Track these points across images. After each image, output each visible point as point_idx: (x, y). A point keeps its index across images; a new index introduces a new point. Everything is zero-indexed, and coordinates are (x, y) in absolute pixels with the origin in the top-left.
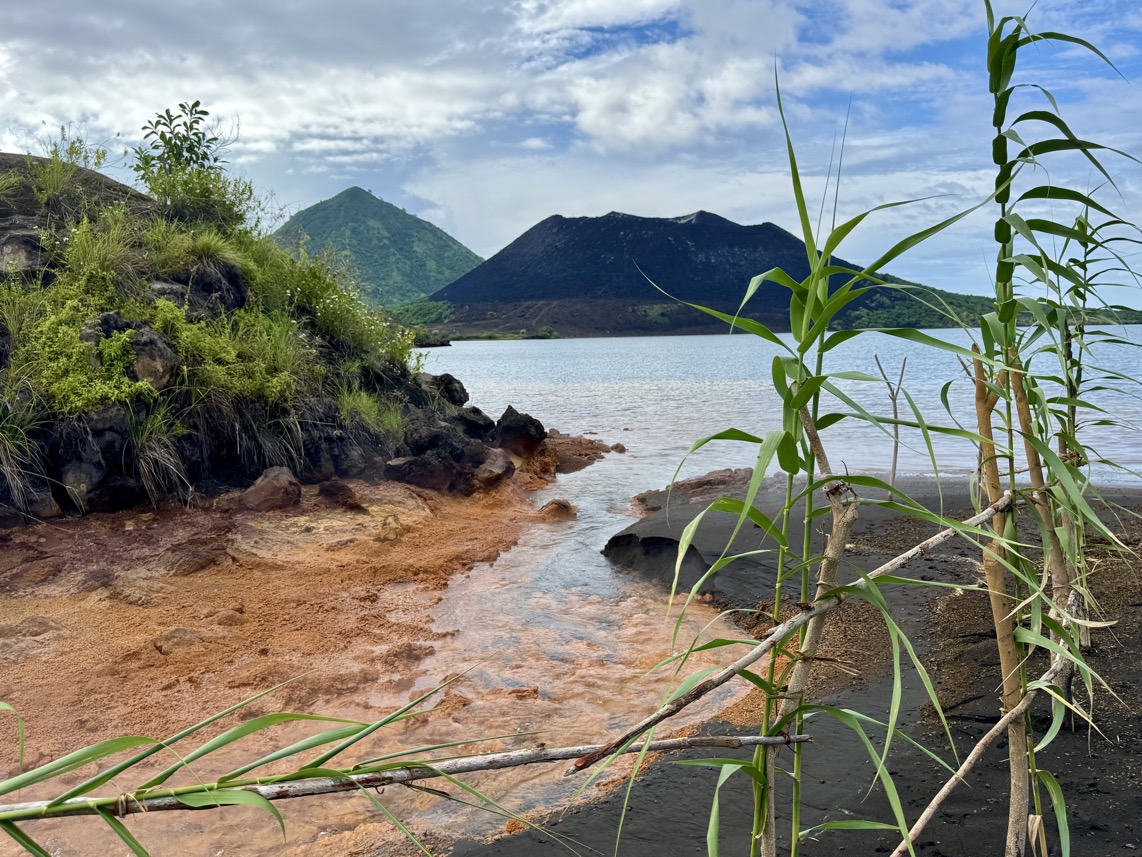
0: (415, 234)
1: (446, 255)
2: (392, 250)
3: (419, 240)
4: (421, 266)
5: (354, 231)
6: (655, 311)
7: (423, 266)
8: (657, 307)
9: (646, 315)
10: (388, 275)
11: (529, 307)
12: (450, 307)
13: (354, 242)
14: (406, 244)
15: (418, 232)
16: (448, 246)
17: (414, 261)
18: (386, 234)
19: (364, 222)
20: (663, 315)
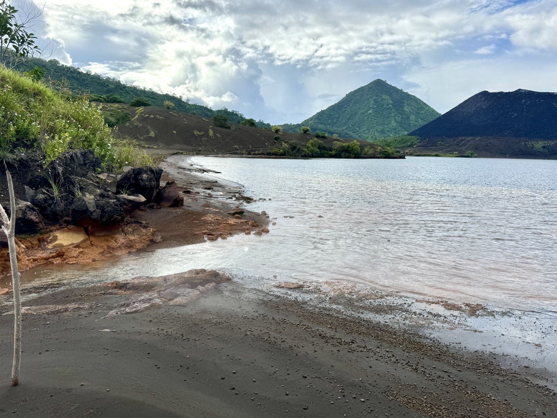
0: (406, 102)
1: (421, 112)
2: (393, 110)
3: (408, 105)
4: (407, 118)
5: (375, 101)
6: (539, 145)
7: (408, 118)
8: (540, 143)
9: (533, 147)
10: (389, 123)
11: (462, 140)
12: (418, 139)
13: (375, 106)
14: (401, 107)
16: (423, 108)
17: (404, 115)
18: (391, 102)
19: (381, 96)
20: (544, 147)
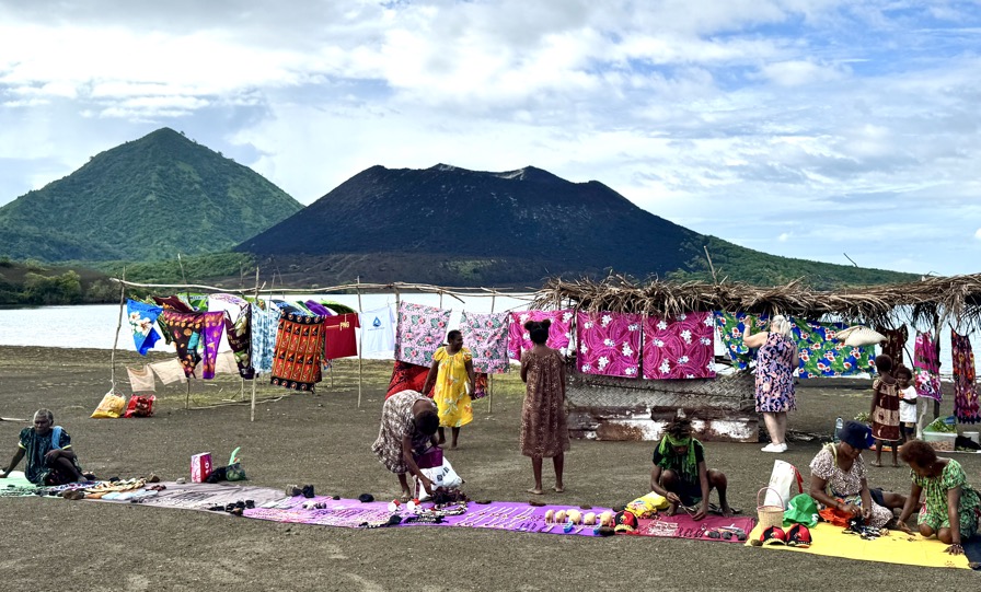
0: (230, 179)
1: (264, 202)
2: (203, 195)
3: (235, 186)
4: (236, 213)
5: (161, 174)
6: (467, 267)
7: (238, 212)
8: (469, 263)
9: (457, 272)
10: (197, 223)
11: (336, 261)
12: (250, 259)
13: (161, 186)
14: (220, 189)
15: (234, 177)
16: (267, 192)
17: (228, 208)
18: (198, 179)
19: (174, 165)
20: (475, 271)
